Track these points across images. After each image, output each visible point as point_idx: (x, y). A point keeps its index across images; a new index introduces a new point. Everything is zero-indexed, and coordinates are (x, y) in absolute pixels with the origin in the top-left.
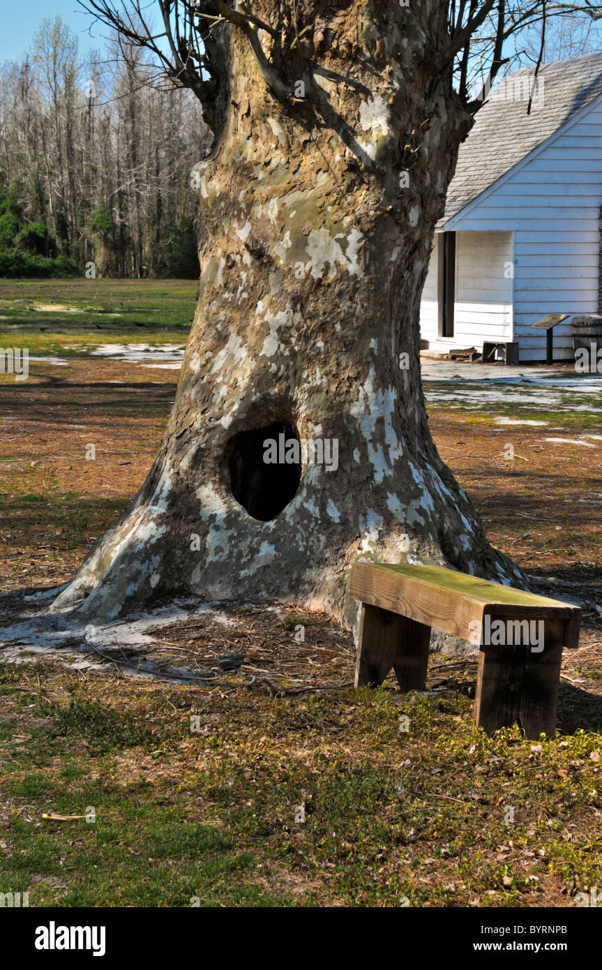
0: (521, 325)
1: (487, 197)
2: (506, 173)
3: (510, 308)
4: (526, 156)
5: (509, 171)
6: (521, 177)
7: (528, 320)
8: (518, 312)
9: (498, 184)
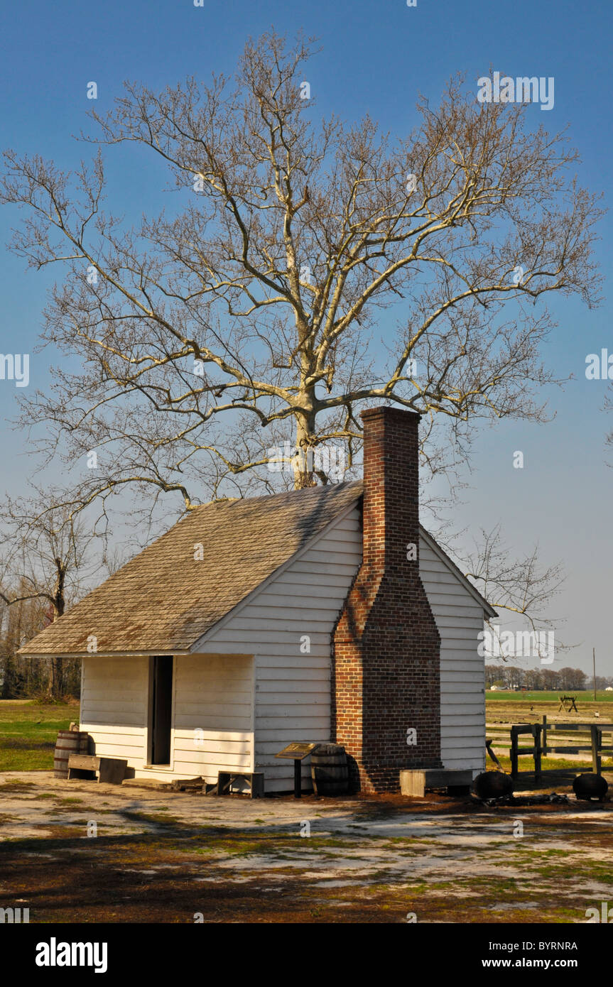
0: (262, 754)
1: (231, 619)
2: (249, 595)
3: (250, 736)
4: (267, 579)
5: (251, 592)
6: (261, 601)
7: (270, 749)
8: (260, 740)
9: (242, 606)
